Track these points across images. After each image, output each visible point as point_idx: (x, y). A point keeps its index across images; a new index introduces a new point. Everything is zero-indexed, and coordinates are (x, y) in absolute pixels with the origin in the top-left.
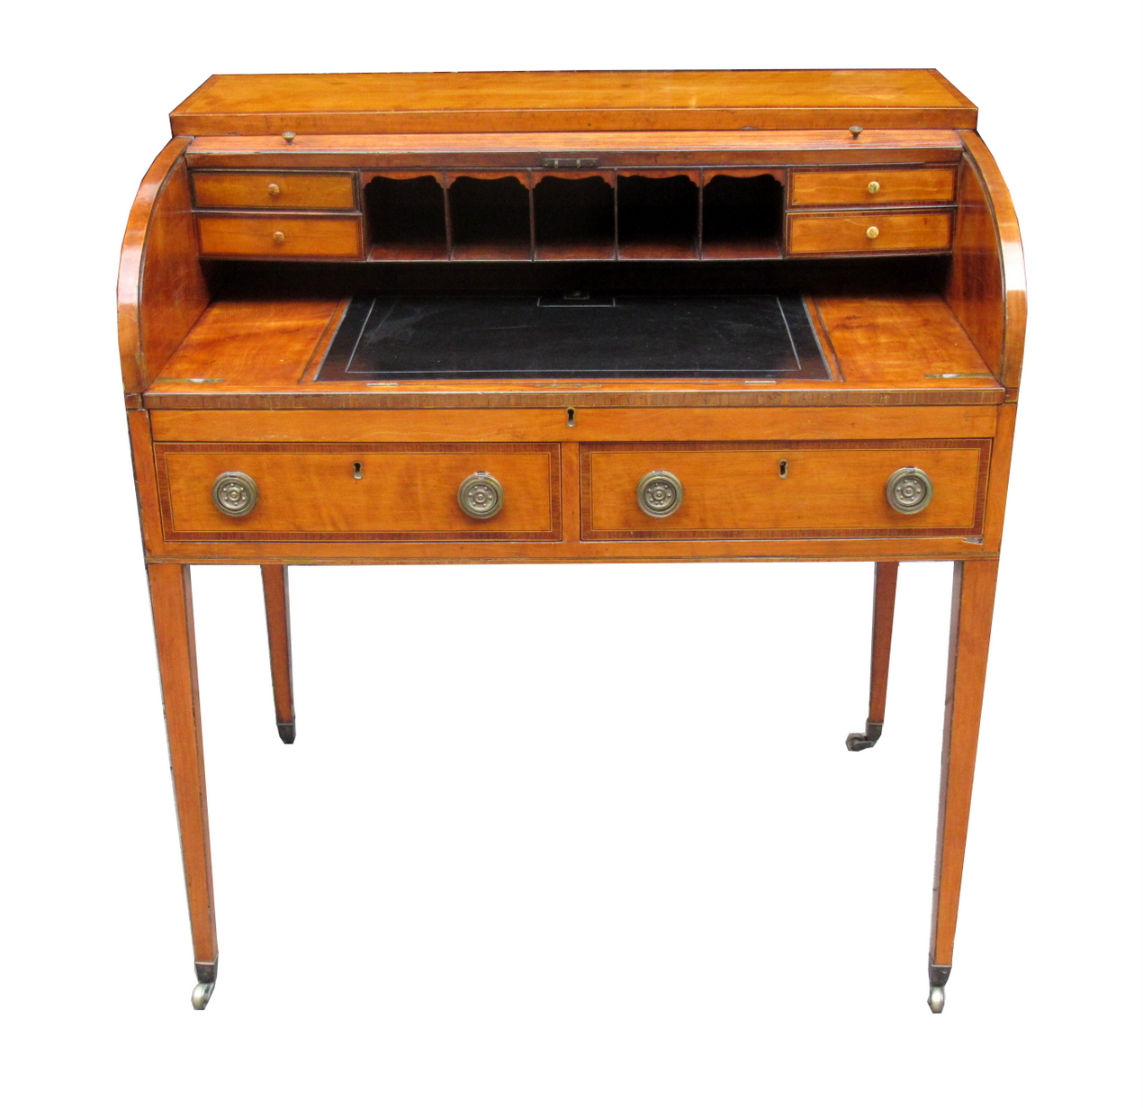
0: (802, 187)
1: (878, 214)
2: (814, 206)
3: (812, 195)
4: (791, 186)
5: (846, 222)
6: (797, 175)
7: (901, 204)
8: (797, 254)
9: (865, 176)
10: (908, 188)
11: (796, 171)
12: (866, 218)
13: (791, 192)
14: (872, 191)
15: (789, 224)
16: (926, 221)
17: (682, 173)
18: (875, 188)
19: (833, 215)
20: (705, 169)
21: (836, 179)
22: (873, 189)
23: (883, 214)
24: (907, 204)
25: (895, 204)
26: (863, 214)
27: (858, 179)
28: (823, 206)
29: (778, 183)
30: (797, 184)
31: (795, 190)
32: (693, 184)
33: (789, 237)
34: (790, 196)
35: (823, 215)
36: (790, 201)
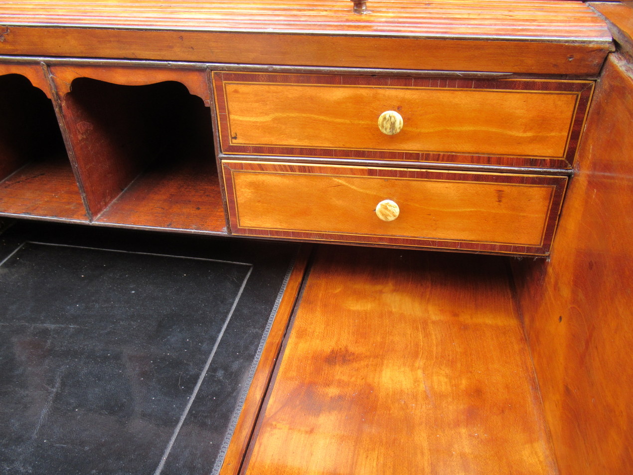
0: (243, 112)
1: (403, 174)
2: (272, 150)
3: (266, 129)
4: (222, 108)
5: (339, 185)
6: (230, 87)
7: (452, 158)
8: (251, 231)
9: (375, 97)
10: (468, 128)
11: (228, 77)
12: (376, 181)
13: (224, 118)
14: (387, 132)
15: (229, 180)
16: (500, 196)
17: (15, 70)
18: (393, 125)
19: (310, 170)
20: (49, 65)
21: (312, 99)
22: (389, 126)
23: (412, 175)
24: (464, 160)
25: (437, 158)
26: (371, 173)
27: (358, 100)
28: (290, 151)
29: (198, 101)
30: (233, 105)
31: (232, 117)
32: (39, 93)
33: (232, 201)
34: (225, 128)
35: (292, 169)
36: (225, 137)
